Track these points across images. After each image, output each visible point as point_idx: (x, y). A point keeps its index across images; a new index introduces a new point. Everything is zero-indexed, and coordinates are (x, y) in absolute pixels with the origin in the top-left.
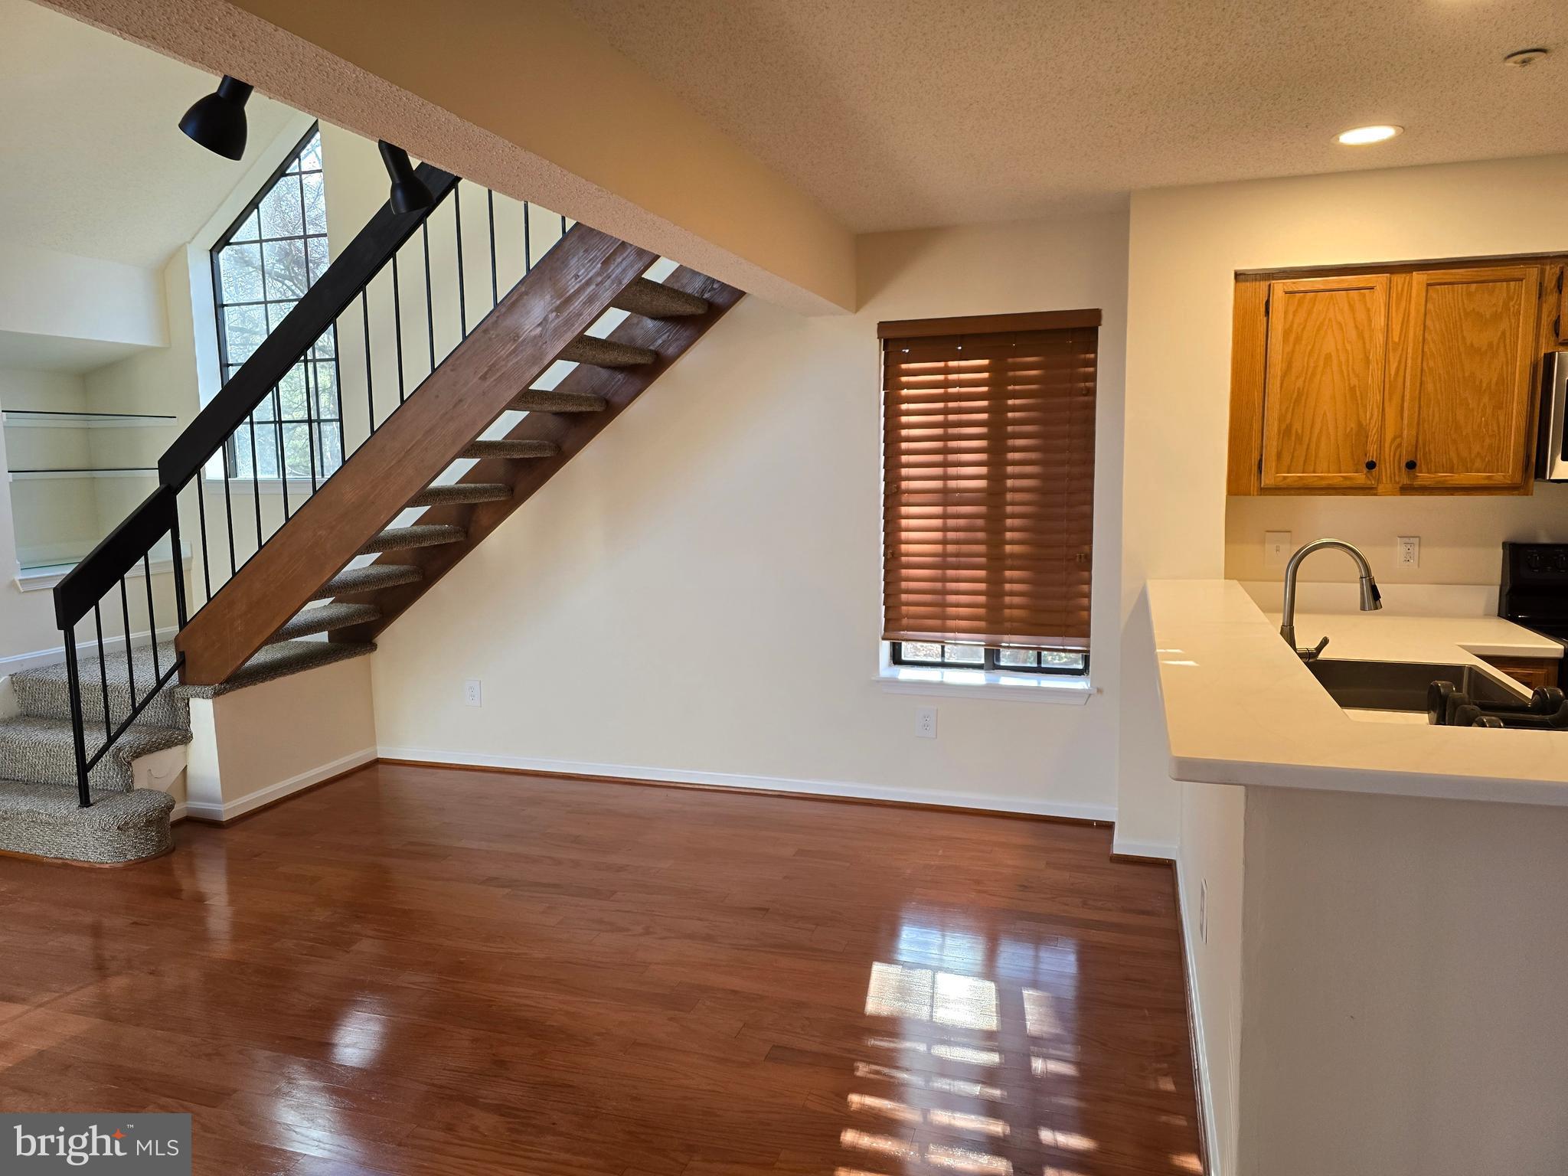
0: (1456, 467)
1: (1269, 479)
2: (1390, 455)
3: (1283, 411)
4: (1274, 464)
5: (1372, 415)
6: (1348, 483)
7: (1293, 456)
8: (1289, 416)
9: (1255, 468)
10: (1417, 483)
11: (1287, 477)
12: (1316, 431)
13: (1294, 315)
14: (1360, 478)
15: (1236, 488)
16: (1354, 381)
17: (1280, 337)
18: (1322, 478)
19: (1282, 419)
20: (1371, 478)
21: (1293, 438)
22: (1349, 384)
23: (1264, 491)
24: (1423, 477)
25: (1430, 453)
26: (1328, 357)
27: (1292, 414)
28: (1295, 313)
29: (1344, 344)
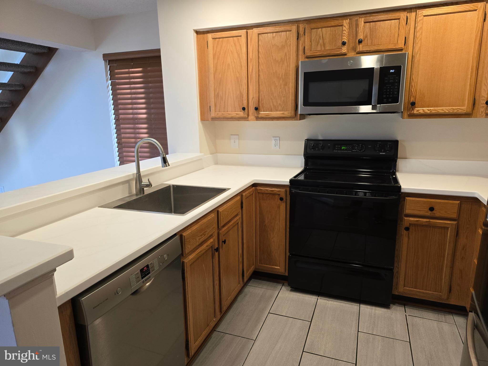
0: (272, 110)
1: (213, 114)
2: (252, 105)
3: (216, 87)
4: (214, 109)
5: (244, 88)
6: (238, 116)
7: (220, 105)
9: (209, 110)
10: (260, 116)
11: (219, 113)
12: (227, 96)
13: (216, 48)
14: (241, 114)
15: (203, 118)
16: (238, 75)
17: (212, 57)
18: (229, 114)
19: (215, 91)
20: (245, 114)
21: (220, 98)
22: (236, 77)
24: (263, 113)
25: (264, 104)
26: (229, 65)
27: (219, 89)
28: (217, 46)
29: (233, 59)
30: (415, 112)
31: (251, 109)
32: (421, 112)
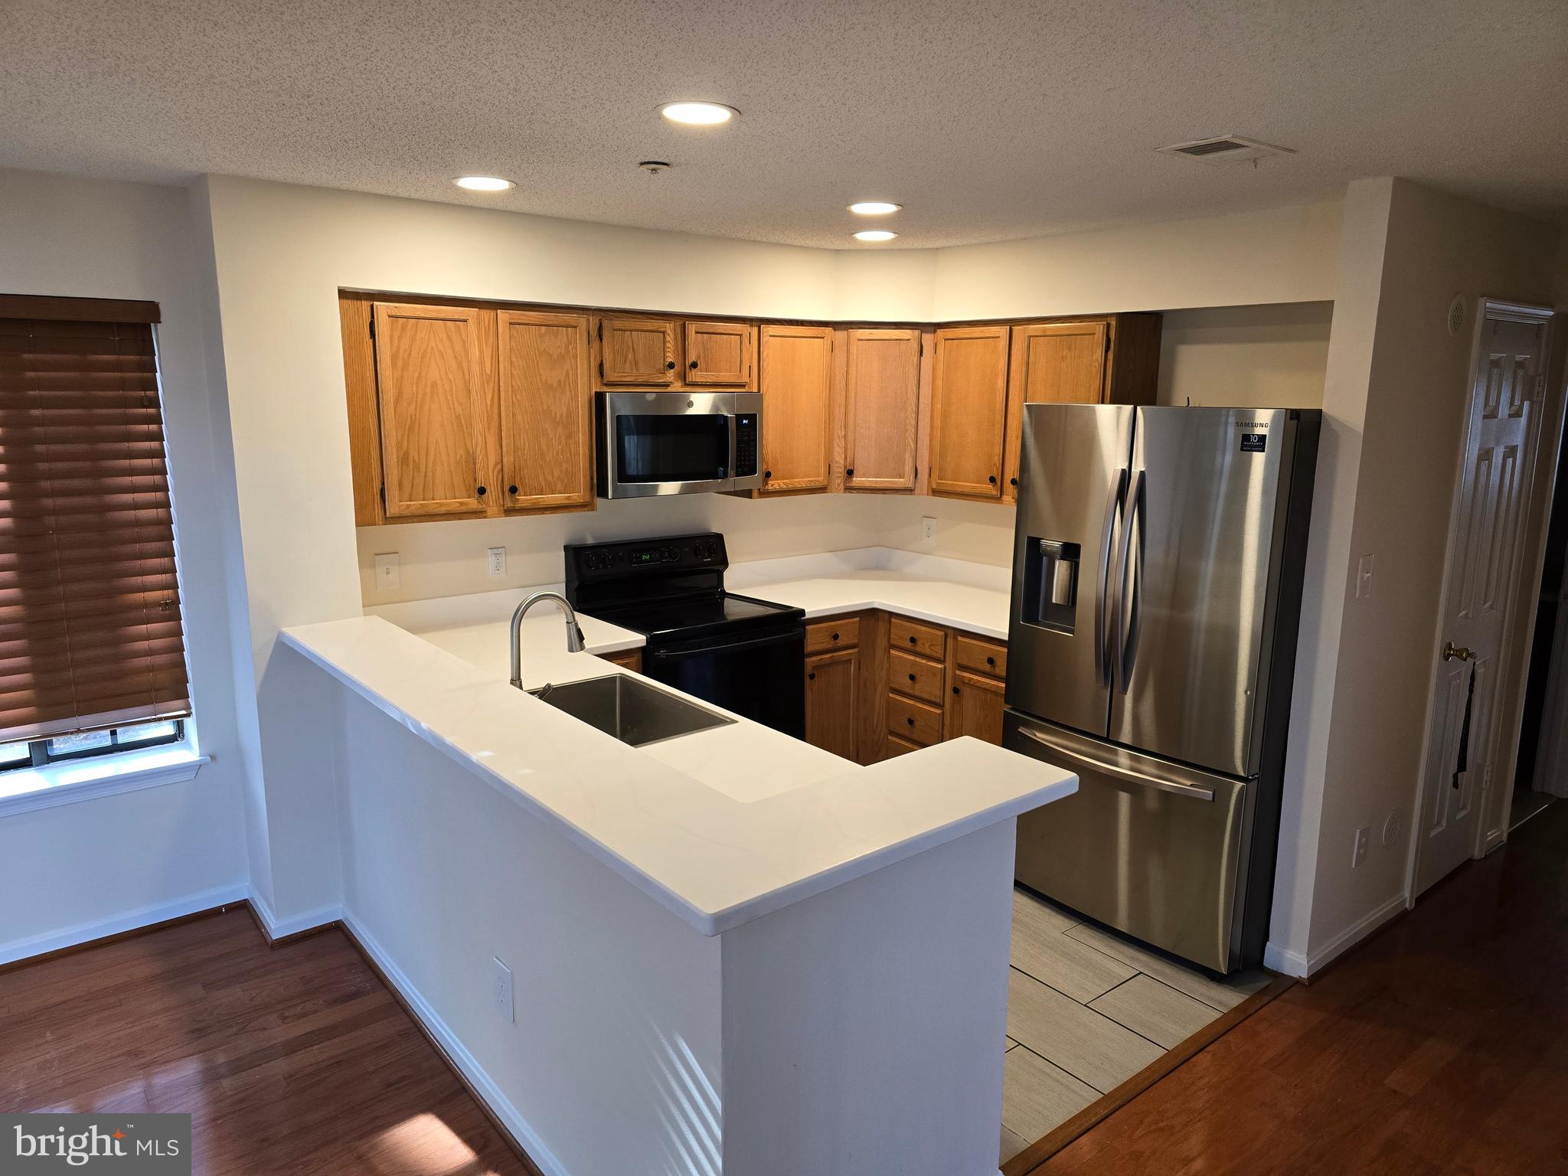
0: (544, 490)
1: (393, 509)
2: (494, 480)
3: (399, 438)
4: (397, 492)
5: (477, 443)
6: (464, 509)
7: (413, 484)
8: (405, 444)
9: (378, 498)
10: (518, 506)
11: (410, 505)
12: (431, 458)
13: (399, 341)
14: (473, 503)
15: (364, 518)
16: (459, 410)
17: (389, 363)
18: (441, 505)
19: (399, 446)
20: (482, 503)
21: (411, 466)
22: (455, 413)
23: (390, 520)
24: (523, 499)
25: (525, 478)
26: (434, 385)
27: (408, 442)
28: (400, 337)
29: (446, 373)
30: (770, 487)
31: (493, 490)
32: (777, 487)
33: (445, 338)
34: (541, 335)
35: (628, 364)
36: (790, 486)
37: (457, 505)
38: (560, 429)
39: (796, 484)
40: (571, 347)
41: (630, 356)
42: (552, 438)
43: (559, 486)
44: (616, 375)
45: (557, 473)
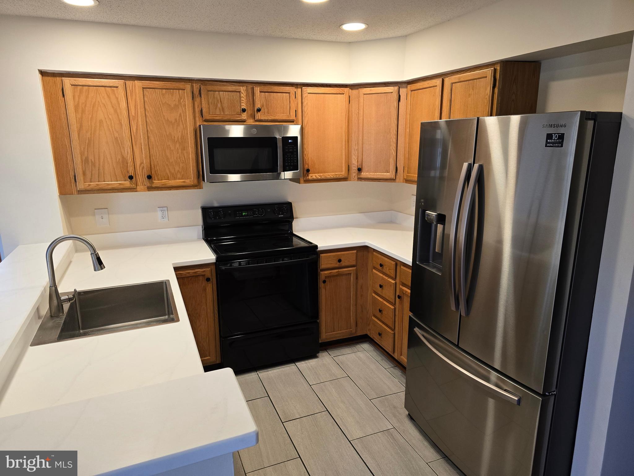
0: (170, 177)
1: (81, 186)
2: (140, 172)
3: (82, 149)
4: (82, 178)
5: (128, 152)
6: (122, 187)
7: (92, 174)
8: (86, 153)
9: (73, 180)
10: (154, 185)
11: (90, 184)
12: (102, 160)
13: (79, 98)
14: (127, 183)
15: (64, 190)
16: (116, 135)
17: (73, 110)
18: (108, 184)
19: (82, 154)
20: (132, 184)
21: (90, 164)
22: (114, 137)
23: (80, 192)
24: (156, 183)
25: (157, 171)
26: (101, 121)
27: (87, 151)
28: (79, 97)
29: (108, 115)
30: (310, 178)
31: (140, 177)
32: (314, 177)
33: (106, 97)
34: (163, 95)
35: (218, 110)
36: (323, 177)
37: (118, 185)
38: (178, 145)
39: (327, 176)
40: (182, 101)
41: (219, 105)
42: (173, 150)
43: (179, 176)
44: (210, 115)
45: (177, 168)
